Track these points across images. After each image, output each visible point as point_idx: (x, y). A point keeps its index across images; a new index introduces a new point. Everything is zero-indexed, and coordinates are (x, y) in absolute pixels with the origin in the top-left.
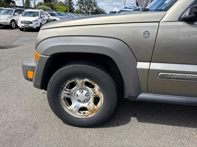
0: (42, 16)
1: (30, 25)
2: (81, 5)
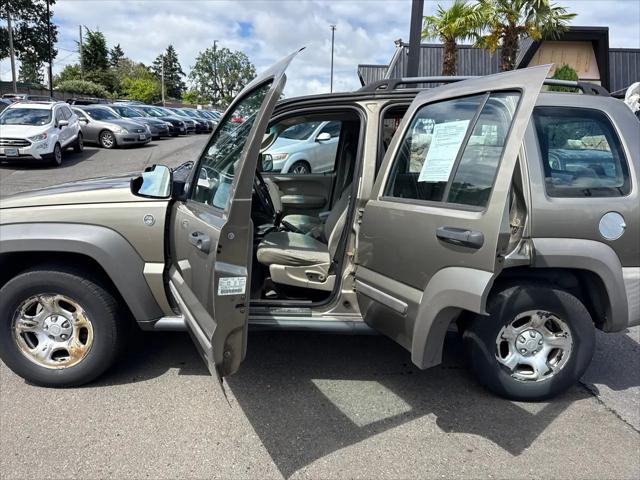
0: (61, 122)
2: (206, 74)
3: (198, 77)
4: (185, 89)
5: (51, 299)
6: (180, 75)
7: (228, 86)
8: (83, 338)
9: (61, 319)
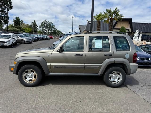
0: (13, 38)
1: (5, 44)
2: (43, 27)
3: (41, 27)
4: (38, 30)
5: (30, 70)
6: (37, 27)
7: (48, 29)
8: (35, 78)
9: (31, 74)
